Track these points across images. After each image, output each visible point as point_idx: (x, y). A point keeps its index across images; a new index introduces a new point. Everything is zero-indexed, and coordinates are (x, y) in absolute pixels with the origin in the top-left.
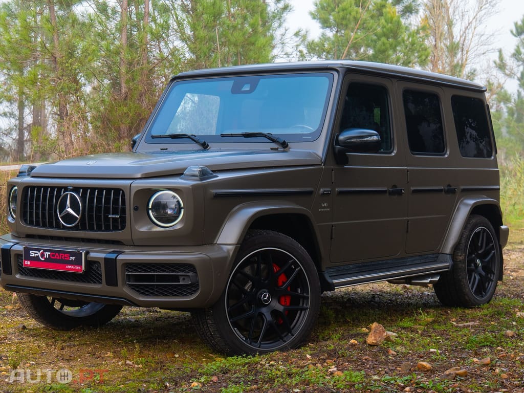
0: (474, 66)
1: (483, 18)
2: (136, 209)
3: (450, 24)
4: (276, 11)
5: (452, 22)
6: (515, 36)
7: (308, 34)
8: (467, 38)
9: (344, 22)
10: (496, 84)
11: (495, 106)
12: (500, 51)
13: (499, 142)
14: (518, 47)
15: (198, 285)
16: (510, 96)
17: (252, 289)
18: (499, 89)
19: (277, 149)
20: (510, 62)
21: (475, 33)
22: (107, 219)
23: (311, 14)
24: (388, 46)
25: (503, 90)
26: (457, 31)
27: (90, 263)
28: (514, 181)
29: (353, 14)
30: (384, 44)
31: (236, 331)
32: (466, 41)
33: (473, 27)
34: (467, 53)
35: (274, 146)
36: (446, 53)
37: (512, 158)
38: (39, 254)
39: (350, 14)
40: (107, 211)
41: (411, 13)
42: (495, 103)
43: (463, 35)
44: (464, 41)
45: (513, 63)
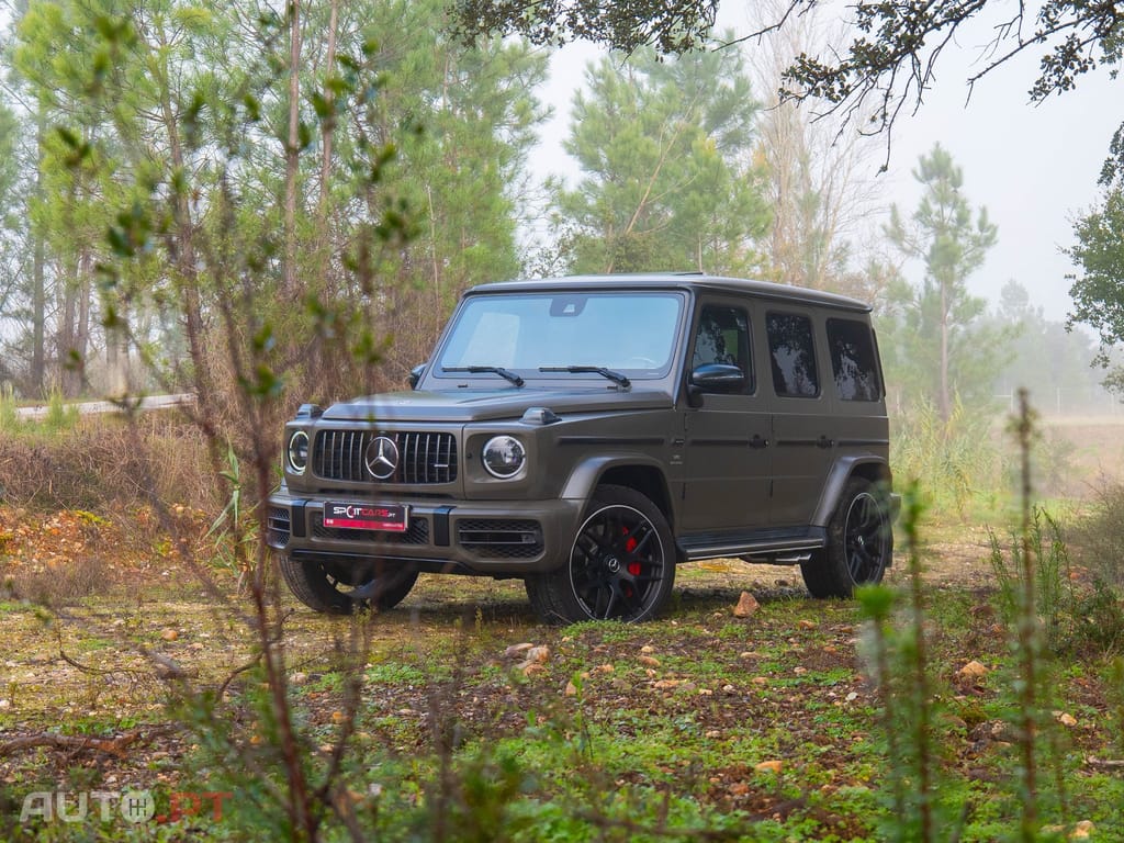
0: (847, 238)
1: (863, 152)
2: (469, 457)
3: (805, 162)
4: (511, 144)
5: (807, 156)
6: (921, 181)
7: (565, 183)
8: (835, 186)
9: (626, 164)
10: (885, 267)
11: (883, 308)
12: (894, 208)
13: (890, 374)
14: (925, 200)
15: (543, 545)
16: (911, 288)
17: (598, 553)
18: (892, 277)
19: (616, 388)
20: (912, 229)
21: (849, 179)
22: (432, 468)
23: (565, 144)
24: (701, 206)
25: (898, 279)
26: (817, 173)
27: (413, 520)
28: (917, 442)
29: (642, 148)
30: (694, 202)
31: (580, 601)
32: (834, 192)
33: (846, 166)
34: (835, 211)
35: (611, 384)
36: (798, 213)
37: (914, 402)
38: (346, 510)
39: (636, 149)
40: (432, 459)
41: (738, 144)
42: (885, 301)
43: (827, 179)
44: (830, 189)
45: (917, 230)
